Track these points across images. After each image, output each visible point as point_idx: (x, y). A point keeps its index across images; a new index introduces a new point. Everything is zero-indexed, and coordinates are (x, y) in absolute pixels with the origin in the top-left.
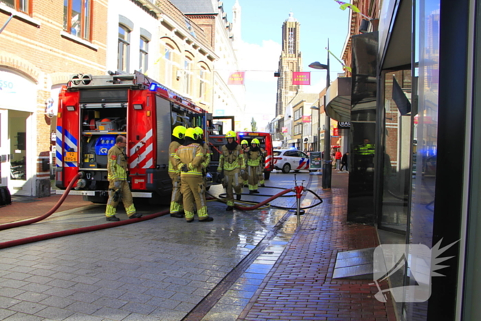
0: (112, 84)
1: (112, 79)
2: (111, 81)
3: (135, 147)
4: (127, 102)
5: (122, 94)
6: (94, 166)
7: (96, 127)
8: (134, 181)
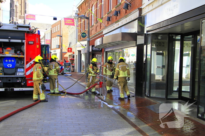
0: (16, 29)
1: (16, 27)
2: (15, 28)
3: (29, 63)
4: (25, 40)
5: (21, 35)
6: (2, 74)
7: (3, 52)
8: (28, 82)
